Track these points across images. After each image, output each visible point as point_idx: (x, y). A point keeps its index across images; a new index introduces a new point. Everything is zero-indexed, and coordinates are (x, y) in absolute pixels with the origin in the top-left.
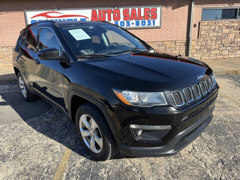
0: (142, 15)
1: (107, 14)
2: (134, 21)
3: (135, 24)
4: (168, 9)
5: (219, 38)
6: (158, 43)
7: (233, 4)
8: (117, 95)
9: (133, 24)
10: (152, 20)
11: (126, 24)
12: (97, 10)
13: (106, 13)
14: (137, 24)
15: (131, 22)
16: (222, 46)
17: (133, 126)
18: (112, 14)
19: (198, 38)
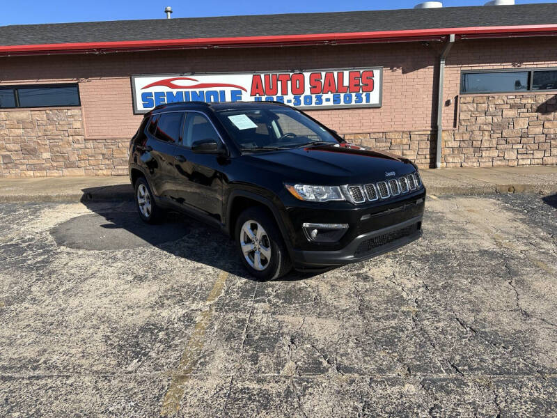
0: (346, 83)
1: (279, 83)
2: (330, 96)
3: (332, 100)
4: (395, 73)
5: (495, 127)
6: (375, 136)
7: (521, 62)
8: (289, 189)
9: (328, 100)
10: (365, 93)
11: (314, 100)
12: (262, 76)
13: (278, 80)
14: (336, 100)
15: (324, 97)
16: (504, 142)
17: (306, 225)
18: (289, 83)
19: (455, 126)
